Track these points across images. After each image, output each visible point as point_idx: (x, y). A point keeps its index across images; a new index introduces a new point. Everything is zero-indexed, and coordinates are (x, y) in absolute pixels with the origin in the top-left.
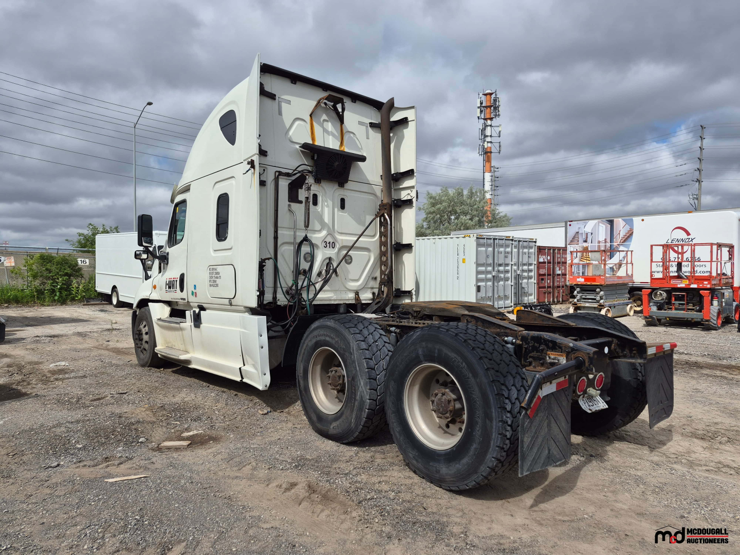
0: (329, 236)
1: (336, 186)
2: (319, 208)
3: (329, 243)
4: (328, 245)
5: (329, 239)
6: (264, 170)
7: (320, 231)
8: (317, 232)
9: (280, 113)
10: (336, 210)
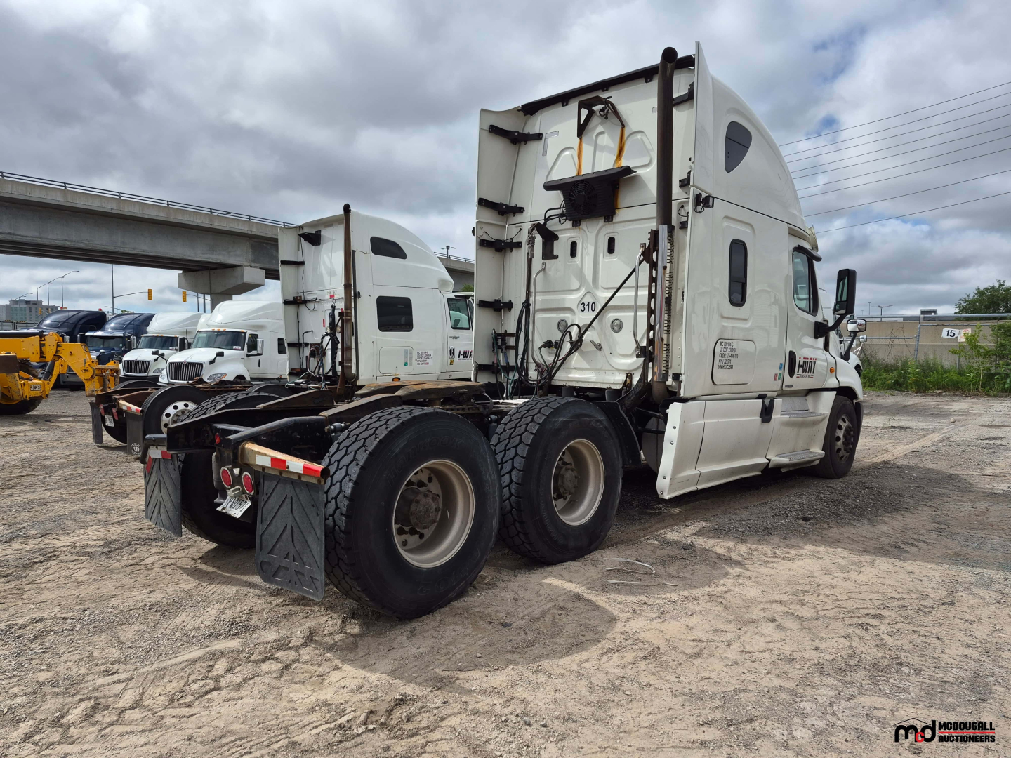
0: (588, 295)
1: (601, 222)
2: (578, 259)
3: (588, 304)
4: (586, 307)
5: (588, 300)
6: (521, 229)
7: (579, 289)
8: (574, 292)
9: (544, 153)
10: (601, 255)
